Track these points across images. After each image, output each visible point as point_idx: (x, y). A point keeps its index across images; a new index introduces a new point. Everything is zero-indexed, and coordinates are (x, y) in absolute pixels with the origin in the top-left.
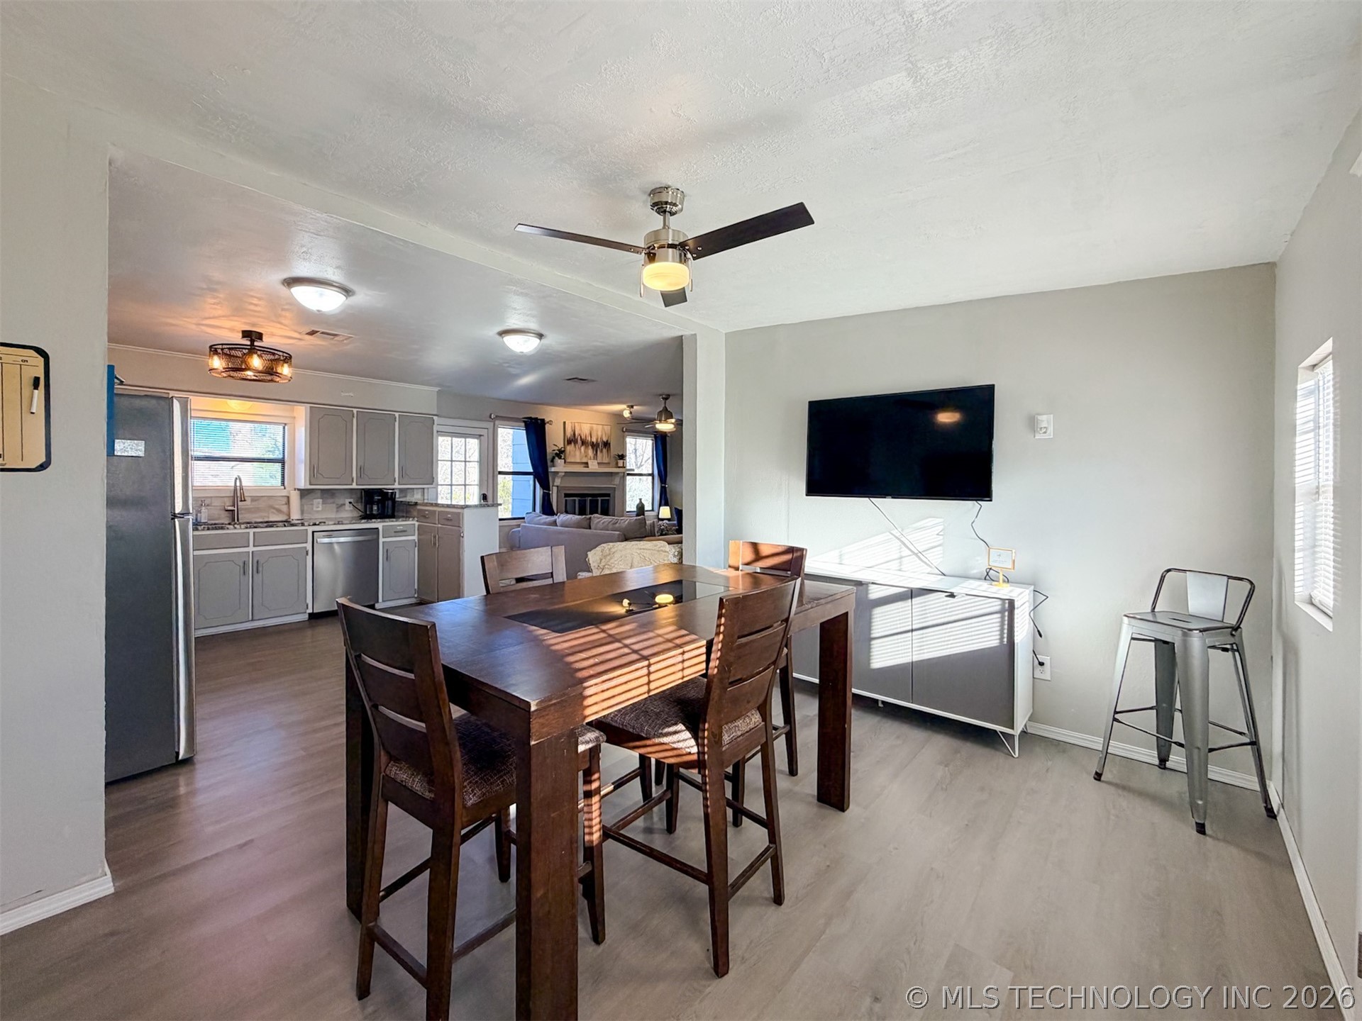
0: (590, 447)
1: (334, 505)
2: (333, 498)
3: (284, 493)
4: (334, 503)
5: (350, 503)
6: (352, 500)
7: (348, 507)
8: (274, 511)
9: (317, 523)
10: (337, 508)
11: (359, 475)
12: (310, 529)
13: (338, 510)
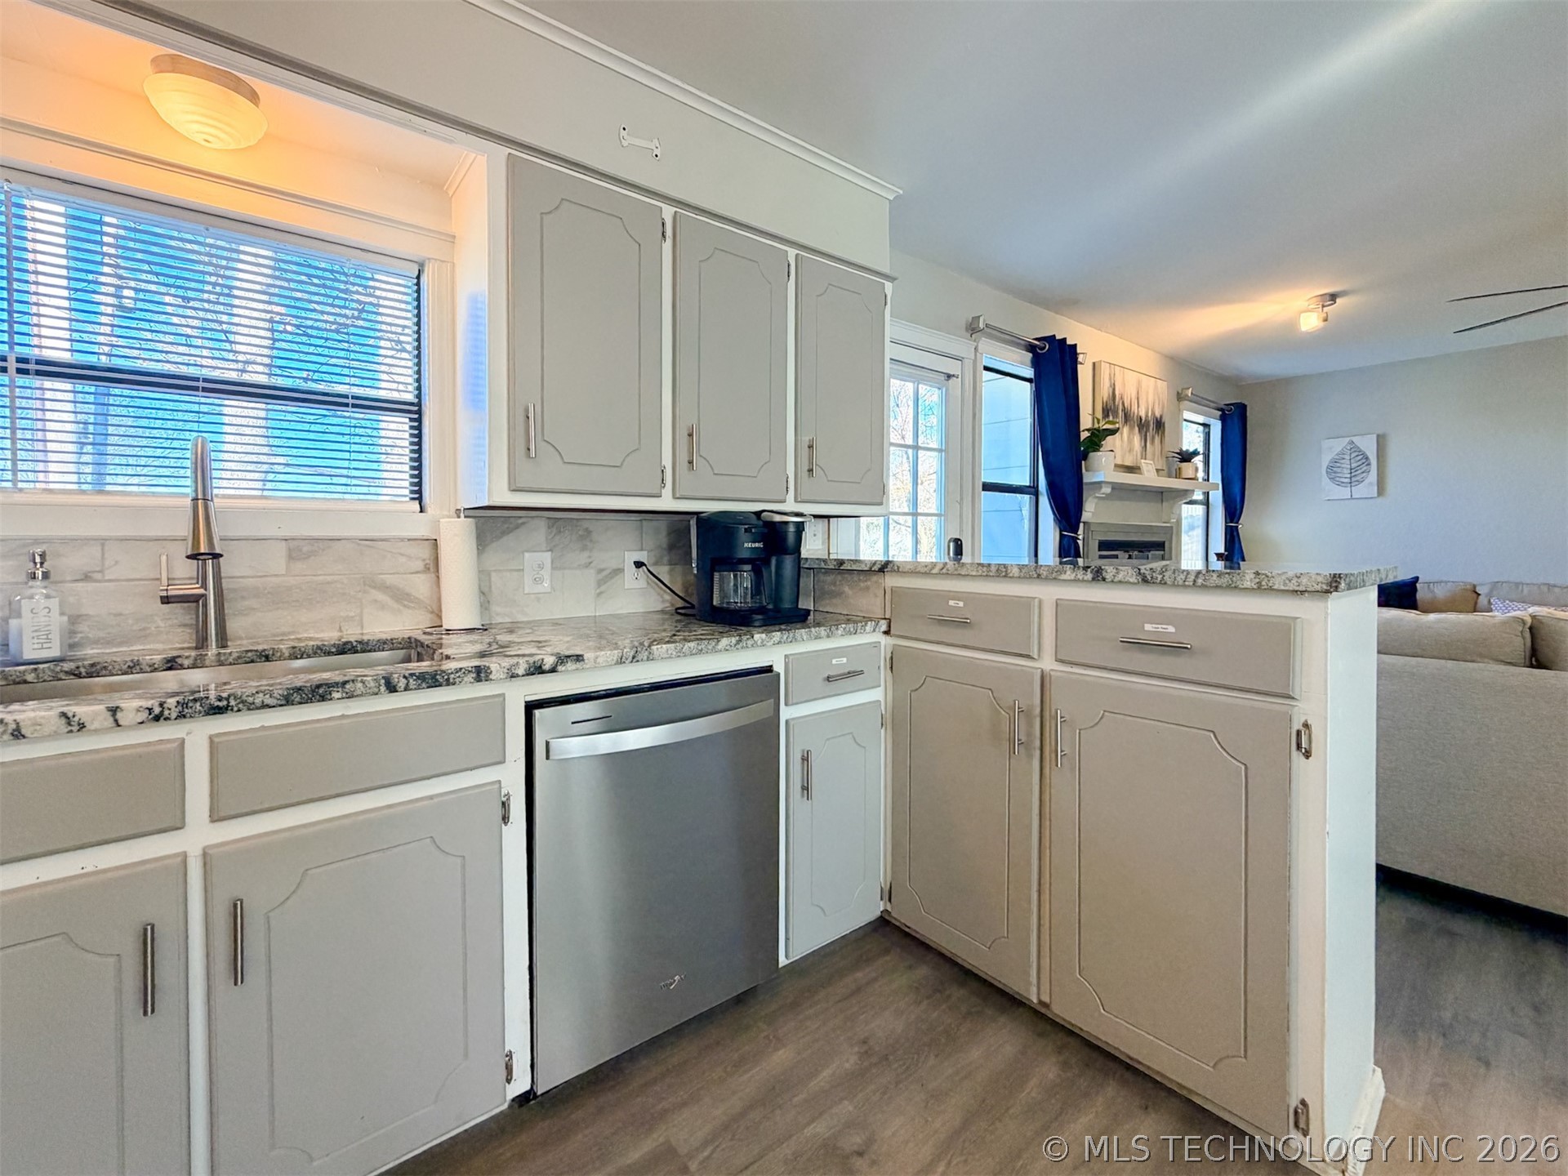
0: (1137, 429)
1: (592, 571)
2: (584, 548)
3: (419, 526)
4: (588, 565)
5: (639, 564)
6: (642, 556)
7: (634, 580)
8: (378, 600)
9: (549, 661)
10: (600, 583)
11: (683, 457)
12: (518, 693)
13: (603, 588)
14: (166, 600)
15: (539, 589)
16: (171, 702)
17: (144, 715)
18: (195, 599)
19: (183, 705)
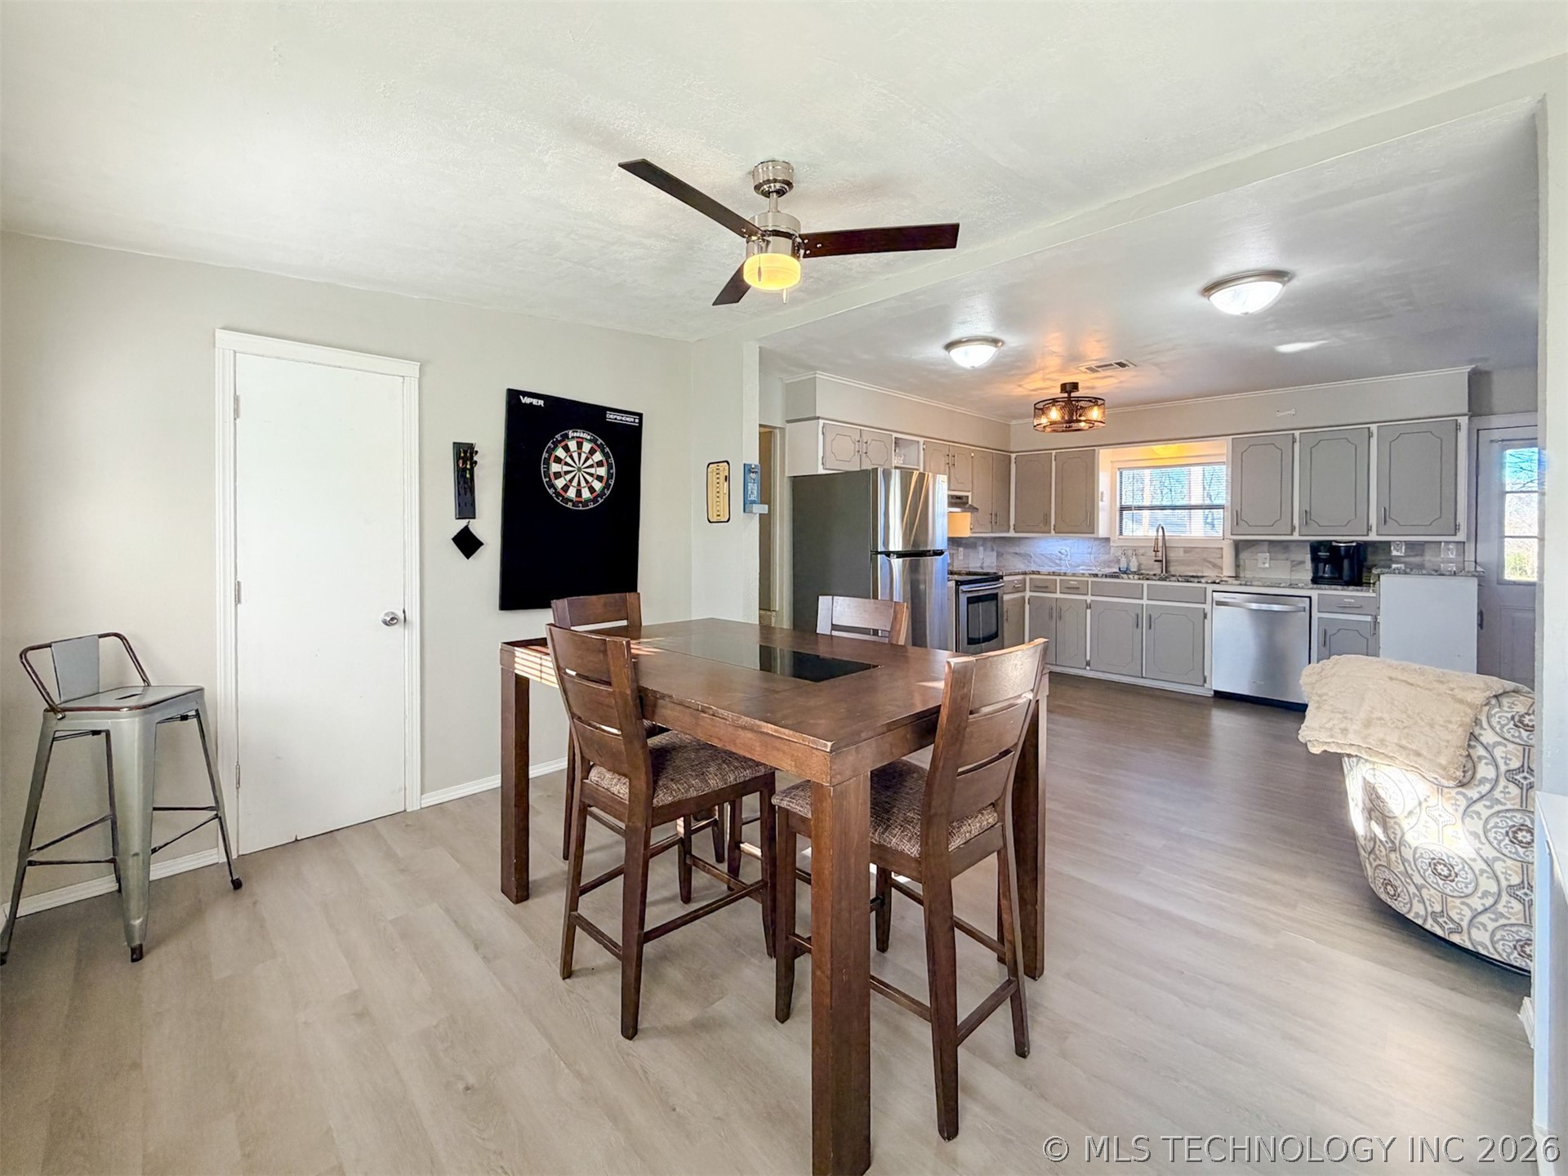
1: (1289, 563)
2: (1285, 553)
4: (1287, 559)
8: (1208, 564)
9: (1217, 581)
10: (1293, 566)
11: (1303, 522)
12: (1211, 587)
13: (1294, 568)
14: (1156, 561)
15: (1263, 566)
18: (1161, 561)
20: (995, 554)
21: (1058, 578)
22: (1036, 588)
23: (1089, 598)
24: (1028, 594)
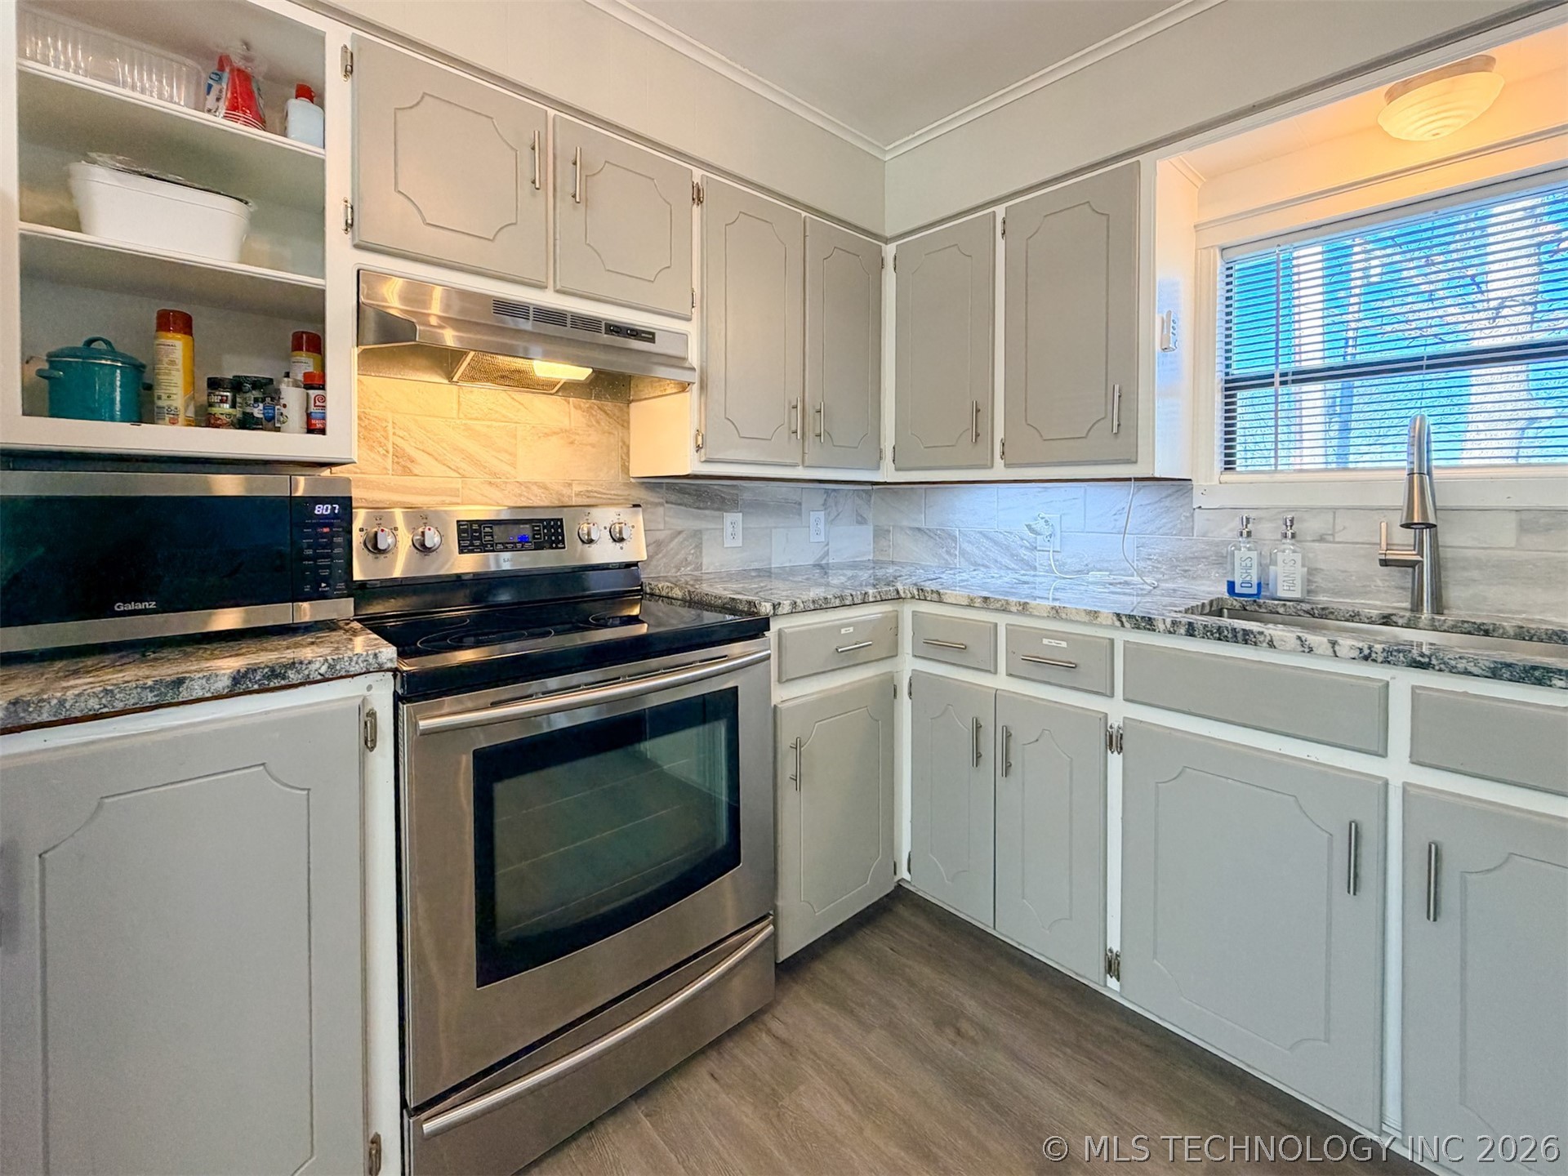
14: (1385, 563)
16: (1378, 647)
17: (1355, 654)
18: (1412, 564)
19: (1388, 652)
20: (868, 531)
21: (1002, 620)
22: (935, 647)
23: (1118, 711)
24: (907, 665)
